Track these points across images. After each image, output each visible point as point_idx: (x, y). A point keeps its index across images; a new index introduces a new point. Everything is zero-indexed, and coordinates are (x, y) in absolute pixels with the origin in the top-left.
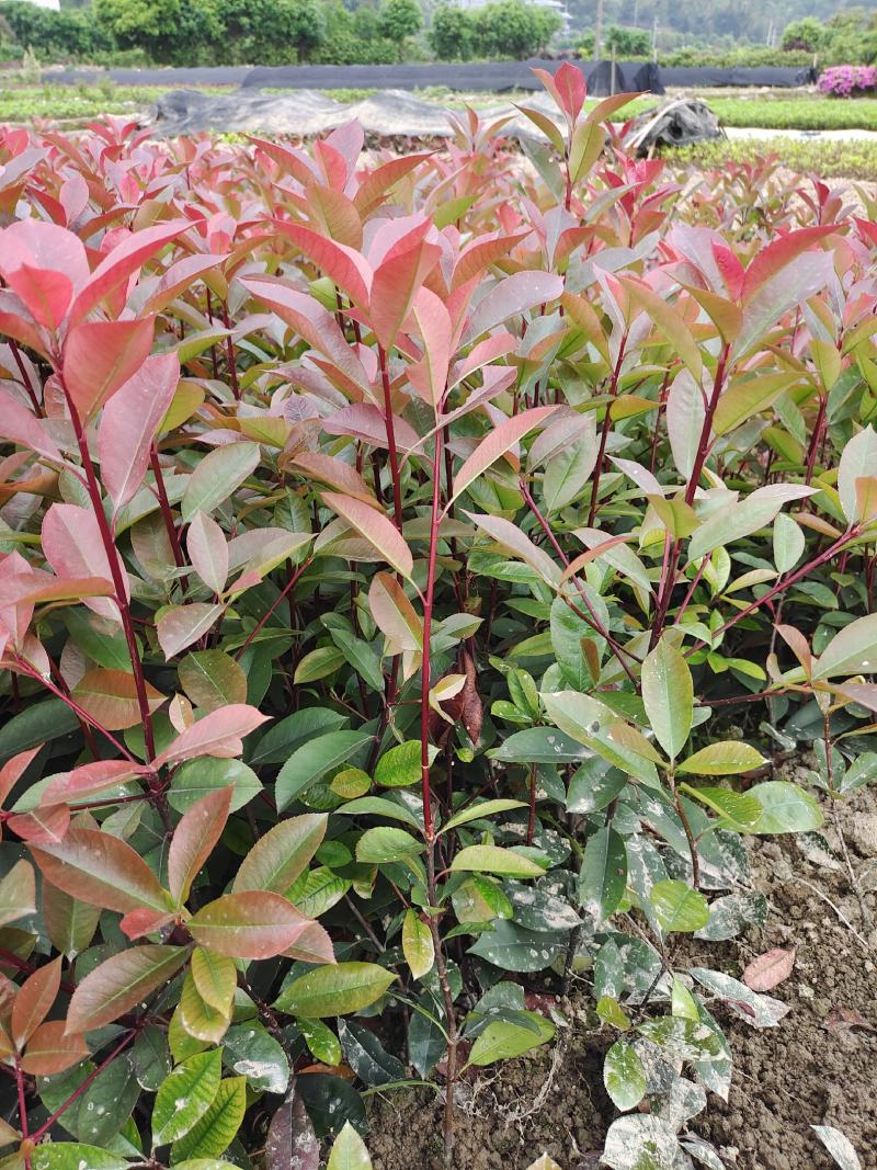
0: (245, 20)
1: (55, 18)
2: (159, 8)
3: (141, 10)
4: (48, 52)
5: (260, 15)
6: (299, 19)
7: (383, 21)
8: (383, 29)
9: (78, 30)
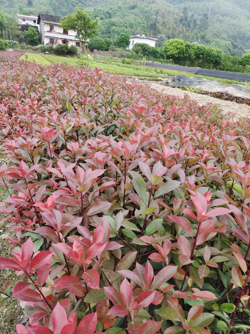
0: (201, 56)
1: (153, 49)
2: (180, 50)
3: (175, 50)
4: (149, 57)
5: (206, 55)
6: (216, 57)
7: (241, 60)
8: (240, 62)
9: (158, 53)
